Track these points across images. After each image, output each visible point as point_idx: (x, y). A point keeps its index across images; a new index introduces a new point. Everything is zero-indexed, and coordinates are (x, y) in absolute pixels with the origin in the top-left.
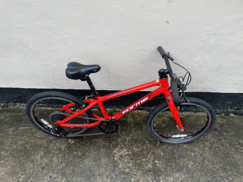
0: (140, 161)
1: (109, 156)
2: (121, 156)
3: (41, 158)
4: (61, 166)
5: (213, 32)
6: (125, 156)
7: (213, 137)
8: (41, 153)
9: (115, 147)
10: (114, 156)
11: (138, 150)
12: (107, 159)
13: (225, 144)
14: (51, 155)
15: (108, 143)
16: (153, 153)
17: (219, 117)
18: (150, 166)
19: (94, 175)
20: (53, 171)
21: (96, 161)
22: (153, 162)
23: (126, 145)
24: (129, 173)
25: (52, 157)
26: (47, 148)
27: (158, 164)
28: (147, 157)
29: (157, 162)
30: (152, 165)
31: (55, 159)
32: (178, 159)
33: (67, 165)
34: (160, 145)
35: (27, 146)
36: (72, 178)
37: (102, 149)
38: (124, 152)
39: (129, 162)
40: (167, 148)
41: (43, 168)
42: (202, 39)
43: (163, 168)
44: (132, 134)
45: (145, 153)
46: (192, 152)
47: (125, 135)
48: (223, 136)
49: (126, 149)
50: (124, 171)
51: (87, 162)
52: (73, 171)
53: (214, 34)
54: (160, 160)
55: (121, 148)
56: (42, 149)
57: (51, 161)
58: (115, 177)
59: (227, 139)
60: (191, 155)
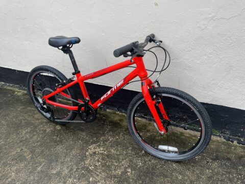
0: (110, 164)
1: (83, 149)
2: (95, 153)
3: (26, 133)
4: (36, 144)
5: (210, 16)
6: (98, 154)
7: (221, 166)
8: (29, 129)
9: (94, 142)
10: (87, 151)
11: (115, 152)
12: (78, 151)
13: (235, 180)
14: (35, 133)
15: (89, 137)
16: (131, 161)
17: (241, 147)
18: (119, 172)
19: (57, 161)
20: (26, 146)
21: (67, 150)
22: (125, 170)
23: (106, 144)
24: (92, 171)
25: (34, 135)
26: (36, 127)
27: (129, 174)
28: (121, 162)
29: (129, 170)
30: (122, 172)
31: (35, 138)
32: (157, 176)
33: (40, 146)
34: (143, 155)
35: (23, 122)
36: (37, 157)
37: (80, 141)
38: (100, 150)
39: (98, 161)
40: (150, 161)
41: (21, 141)
42: (198, 25)
43: (133, 179)
44: (118, 136)
45: (121, 157)
46: (180, 174)
47: (110, 135)
48: (237, 169)
49: (103, 148)
50: (88, 168)
51: (59, 148)
52: (42, 152)
53: (212, 18)
54: (135, 170)
55: (99, 146)
56: (32, 127)
57: (31, 138)
58: (75, 170)
59: (241, 175)
60: (177, 178)
